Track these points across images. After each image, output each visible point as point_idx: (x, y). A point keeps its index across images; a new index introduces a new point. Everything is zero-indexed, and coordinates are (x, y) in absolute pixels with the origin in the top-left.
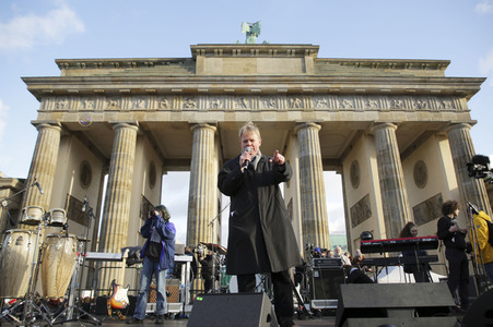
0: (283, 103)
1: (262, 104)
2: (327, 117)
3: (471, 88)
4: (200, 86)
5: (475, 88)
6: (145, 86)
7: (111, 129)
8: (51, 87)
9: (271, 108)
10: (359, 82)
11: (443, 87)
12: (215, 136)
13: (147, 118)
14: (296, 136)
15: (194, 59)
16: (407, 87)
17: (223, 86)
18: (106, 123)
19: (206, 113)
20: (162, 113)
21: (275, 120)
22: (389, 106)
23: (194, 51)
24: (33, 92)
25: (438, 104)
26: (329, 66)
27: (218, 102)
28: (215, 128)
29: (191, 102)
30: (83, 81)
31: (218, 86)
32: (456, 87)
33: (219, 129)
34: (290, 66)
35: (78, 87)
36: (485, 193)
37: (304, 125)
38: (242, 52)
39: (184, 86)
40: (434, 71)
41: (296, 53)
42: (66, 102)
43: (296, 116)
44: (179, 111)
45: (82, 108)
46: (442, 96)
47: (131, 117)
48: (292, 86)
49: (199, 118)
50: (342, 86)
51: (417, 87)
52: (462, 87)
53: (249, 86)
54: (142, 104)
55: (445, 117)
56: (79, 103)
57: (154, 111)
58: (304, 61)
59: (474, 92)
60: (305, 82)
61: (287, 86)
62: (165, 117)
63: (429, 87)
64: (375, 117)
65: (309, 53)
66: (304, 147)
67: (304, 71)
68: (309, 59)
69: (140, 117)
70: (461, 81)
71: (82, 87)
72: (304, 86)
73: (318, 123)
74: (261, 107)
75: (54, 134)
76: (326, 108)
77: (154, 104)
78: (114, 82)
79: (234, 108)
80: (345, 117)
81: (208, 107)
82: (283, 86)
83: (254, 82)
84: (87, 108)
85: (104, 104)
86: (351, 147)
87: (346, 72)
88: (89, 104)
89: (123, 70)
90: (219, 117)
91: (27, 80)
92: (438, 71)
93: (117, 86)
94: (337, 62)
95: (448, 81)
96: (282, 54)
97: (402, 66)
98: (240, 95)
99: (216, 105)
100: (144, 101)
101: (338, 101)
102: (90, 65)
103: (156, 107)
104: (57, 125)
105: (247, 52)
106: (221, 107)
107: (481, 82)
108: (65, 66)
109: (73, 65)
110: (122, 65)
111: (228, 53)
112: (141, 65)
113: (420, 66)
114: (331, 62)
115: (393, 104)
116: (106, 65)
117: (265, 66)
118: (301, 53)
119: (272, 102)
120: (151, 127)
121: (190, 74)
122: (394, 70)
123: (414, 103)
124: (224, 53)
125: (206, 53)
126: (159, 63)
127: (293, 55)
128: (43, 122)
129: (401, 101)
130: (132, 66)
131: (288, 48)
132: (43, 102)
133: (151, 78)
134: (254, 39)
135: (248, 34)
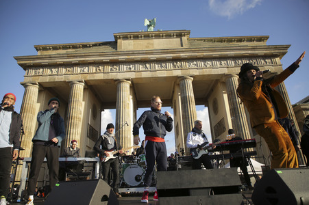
0: (170, 65)
1: (157, 67)
2: (196, 73)
3: (281, 51)
4: (120, 57)
5: (285, 51)
6: (87, 59)
7: (69, 86)
8: (31, 62)
9: (163, 68)
10: (215, 50)
11: (265, 52)
12: (130, 87)
13: (89, 77)
14: (179, 84)
15: (116, 42)
16: (244, 52)
17: (133, 57)
18: (65, 82)
19: (124, 74)
20: (98, 75)
21: (165, 76)
22: (233, 64)
23: (116, 38)
24: (21, 65)
25: (263, 61)
26: (197, 43)
27: (131, 66)
28: (130, 82)
29: (115, 67)
30: (50, 57)
31: (131, 57)
32: (273, 51)
33: (132, 82)
34: (174, 43)
35: (47, 61)
36: (293, 113)
37: (183, 78)
38: (144, 36)
39: (111, 58)
40: (260, 43)
41: (177, 35)
42: (41, 70)
43: (178, 73)
44: (108, 73)
45: (50, 73)
46: (265, 57)
47: (80, 77)
48: (175, 55)
49: (120, 76)
50: (205, 54)
51: (249, 52)
52: (277, 51)
53: (149, 56)
54: (86, 69)
56: (49, 70)
57: (93, 73)
58: (181, 40)
59: (284, 54)
60: (183, 52)
61: (172, 55)
62: (100, 76)
63: (257, 52)
64: (225, 71)
65: (184, 35)
66: (183, 91)
67: (182, 46)
68: (185, 39)
69: (85, 77)
70: (276, 47)
71: (50, 61)
72: (182, 55)
73: (191, 77)
74: (156, 69)
75: (34, 90)
76: (196, 67)
77: (93, 69)
78: (69, 57)
79: (141, 70)
80: (207, 72)
81: (125, 70)
82: (169, 55)
83: (152, 53)
84: (53, 73)
85: (64, 70)
86: (212, 90)
87: (207, 45)
88: (54, 71)
89: (74, 50)
90: (132, 75)
91: (17, 59)
92: (262, 42)
93: (71, 60)
94: (202, 40)
95: (268, 48)
96: (169, 36)
97: (240, 40)
98: (144, 62)
99: (130, 68)
100: (87, 68)
101: (202, 63)
102: (55, 48)
103: (94, 71)
104: (36, 84)
105: (147, 36)
106: (133, 69)
107: (287, 47)
108: (40, 49)
109: (45, 49)
110: (74, 47)
111: (136, 37)
112: (85, 46)
113: (250, 40)
114: (198, 40)
115: (236, 63)
116: (65, 47)
117: (158, 44)
118: (180, 35)
119: (163, 65)
120: (92, 83)
121: (114, 50)
122: (235, 43)
123: (248, 61)
124: (134, 37)
125: (123, 38)
126: (95, 45)
127: (175, 37)
128: (28, 82)
129: (240, 61)
130: (80, 47)
131: (172, 33)
132: (27, 71)
133: (91, 54)
134: (152, 29)
135: (149, 26)
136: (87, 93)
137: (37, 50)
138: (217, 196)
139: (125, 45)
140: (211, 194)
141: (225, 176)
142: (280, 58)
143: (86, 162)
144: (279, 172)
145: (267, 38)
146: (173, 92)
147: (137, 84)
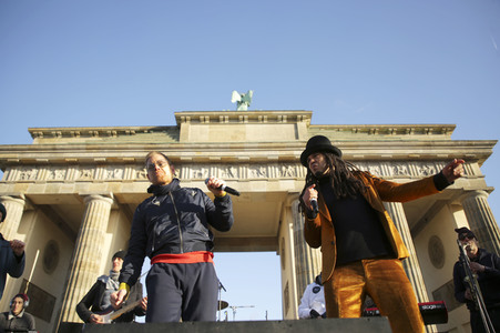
0: (274, 171)
1: (251, 172)
3: (481, 151)
4: (183, 154)
5: (487, 151)
6: (122, 154)
7: (82, 203)
8: (18, 156)
9: (261, 177)
10: (357, 147)
11: (449, 151)
13: (123, 189)
14: (290, 208)
15: (178, 128)
16: (410, 152)
17: (207, 154)
18: (76, 195)
19: (189, 184)
20: (139, 184)
21: (265, 190)
22: (392, 173)
23: (179, 120)
26: (324, 133)
27: (203, 171)
30: (54, 149)
31: (203, 154)
32: (465, 151)
34: (283, 132)
35: (48, 155)
38: (230, 119)
40: (440, 136)
41: (288, 119)
42: (34, 171)
43: (288, 186)
45: (51, 179)
47: (106, 188)
48: (284, 153)
51: (421, 151)
52: (472, 151)
53: (236, 153)
54: (118, 173)
55: (457, 184)
56: (49, 172)
57: (130, 181)
58: (296, 128)
59: (486, 156)
60: (298, 148)
61: (278, 153)
63: (434, 151)
65: (301, 119)
66: (298, 220)
67: (297, 137)
68: (302, 125)
69: (115, 189)
70: (470, 145)
71: (53, 155)
72: (296, 153)
74: (250, 176)
75: (16, 209)
77: (132, 173)
78: (89, 150)
81: (191, 177)
82: (273, 153)
83: (242, 149)
84: (56, 179)
85: (75, 173)
88: (59, 174)
89: (101, 139)
92: (443, 135)
93: (92, 155)
94: (332, 128)
95: (455, 145)
96: (274, 119)
97: (403, 131)
98: (226, 163)
99: (200, 174)
100: (121, 171)
102: (66, 134)
103: (134, 177)
104: (20, 198)
105: (235, 119)
106: (206, 176)
107: (492, 144)
108: (38, 135)
109: (48, 135)
110: (102, 134)
111: (215, 120)
112: (121, 133)
113: (422, 131)
114: (326, 128)
115: (396, 170)
116: (85, 134)
117: (254, 133)
118: (293, 119)
119: (262, 170)
120: (127, 200)
121: (174, 141)
122: (395, 136)
123: (419, 168)
124: (210, 120)
125: (191, 120)
126: (141, 131)
127: (285, 121)
128: (5, 194)
129: (404, 168)
130: (112, 134)
131: (279, 114)
132: (7, 172)
133: (129, 146)
135: (239, 103)
136: (117, 219)
137: (33, 136)
139: (193, 133)
142: (480, 164)
145: (452, 128)
146: (280, 222)
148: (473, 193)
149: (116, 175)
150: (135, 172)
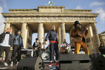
0: (57, 18)
1: (53, 18)
2: (66, 21)
3: (96, 15)
4: (40, 15)
5: (97, 15)
6: (28, 15)
7: (21, 24)
8: (8, 15)
9: (55, 19)
10: (73, 14)
11: (90, 15)
13: (28, 21)
14: (60, 25)
15: (38, 9)
16: (83, 15)
18: (20, 23)
19: (41, 21)
20: (32, 21)
21: (55, 22)
22: (79, 19)
23: (38, 8)
24: (4, 16)
25: (89, 18)
26: (67, 11)
28: (43, 24)
29: (38, 18)
31: (43, 15)
33: (44, 24)
34: (59, 10)
35: (13, 15)
36: (98, 37)
37: (61, 23)
39: (36, 15)
41: (60, 8)
42: (11, 18)
43: (60, 21)
44: (35, 20)
45: (14, 20)
46: (90, 17)
47: (25, 21)
48: (59, 15)
49: (39, 21)
50: (69, 15)
51: (85, 15)
55: (91, 21)
56: (14, 18)
57: (30, 20)
60: (62, 14)
61: (58, 15)
63: (87, 15)
65: (63, 8)
67: (62, 12)
68: (63, 9)
70: (94, 14)
71: (14, 15)
72: (61, 15)
73: (64, 23)
74: (52, 19)
75: (9, 25)
76: (66, 19)
79: (47, 19)
80: (70, 21)
81: (41, 19)
83: (51, 14)
85: (19, 18)
86: (71, 28)
87: (71, 12)
88: (16, 18)
89: (23, 11)
90: (44, 21)
91: (2, 14)
92: (89, 12)
93: (22, 15)
95: (91, 14)
96: (57, 8)
97: (82, 11)
98: (48, 17)
99: (43, 19)
100: (28, 18)
101: (69, 18)
102: (16, 10)
103: (30, 19)
104: (9, 23)
105: (50, 8)
106: (44, 19)
108: (11, 11)
109: (12, 10)
110: (23, 10)
111: (46, 8)
112: (27, 10)
113: (86, 11)
114: (67, 10)
115: (80, 19)
116: (20, 10)
117: (53, 11)
118: (61, 8)
119: (55, 18)
120: (29, 24)
121: (38, 12)
122: (80, 12)
123: (84, 18)
124: (45, 8)
125: (41, 8)
126: (31, 10)
127: (59, 8)
128: (6, 22)
129: (82, 18)
130: (25, 10)
131: (58, 7)
132: (6, 18)
133: (29, 13)
134: (51, 5)
135: (50, 4)
136: (28, 27)
137: (10, 11)
138: (82, 64)
139: (42, 10)
140: (79, 63)
141: (84, 56)
142: (95, 18)
143: (28, 51)
144: (104, 55)
145: (91, 10)
146: (58, 28)
147: (45, 24)
148: (93, 23)
149: (27, 19)
150: (30, 18)
